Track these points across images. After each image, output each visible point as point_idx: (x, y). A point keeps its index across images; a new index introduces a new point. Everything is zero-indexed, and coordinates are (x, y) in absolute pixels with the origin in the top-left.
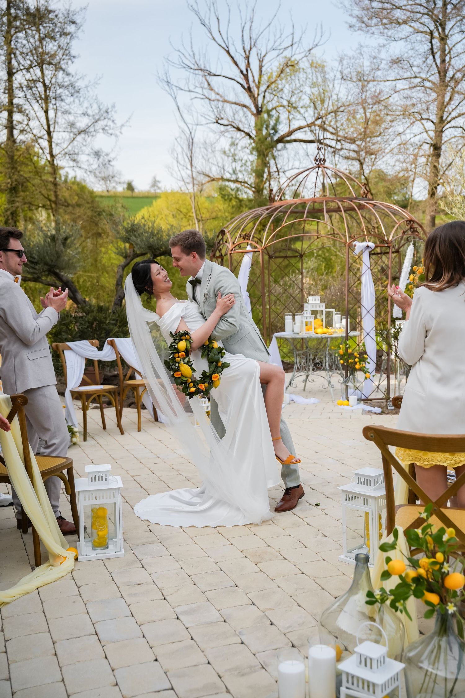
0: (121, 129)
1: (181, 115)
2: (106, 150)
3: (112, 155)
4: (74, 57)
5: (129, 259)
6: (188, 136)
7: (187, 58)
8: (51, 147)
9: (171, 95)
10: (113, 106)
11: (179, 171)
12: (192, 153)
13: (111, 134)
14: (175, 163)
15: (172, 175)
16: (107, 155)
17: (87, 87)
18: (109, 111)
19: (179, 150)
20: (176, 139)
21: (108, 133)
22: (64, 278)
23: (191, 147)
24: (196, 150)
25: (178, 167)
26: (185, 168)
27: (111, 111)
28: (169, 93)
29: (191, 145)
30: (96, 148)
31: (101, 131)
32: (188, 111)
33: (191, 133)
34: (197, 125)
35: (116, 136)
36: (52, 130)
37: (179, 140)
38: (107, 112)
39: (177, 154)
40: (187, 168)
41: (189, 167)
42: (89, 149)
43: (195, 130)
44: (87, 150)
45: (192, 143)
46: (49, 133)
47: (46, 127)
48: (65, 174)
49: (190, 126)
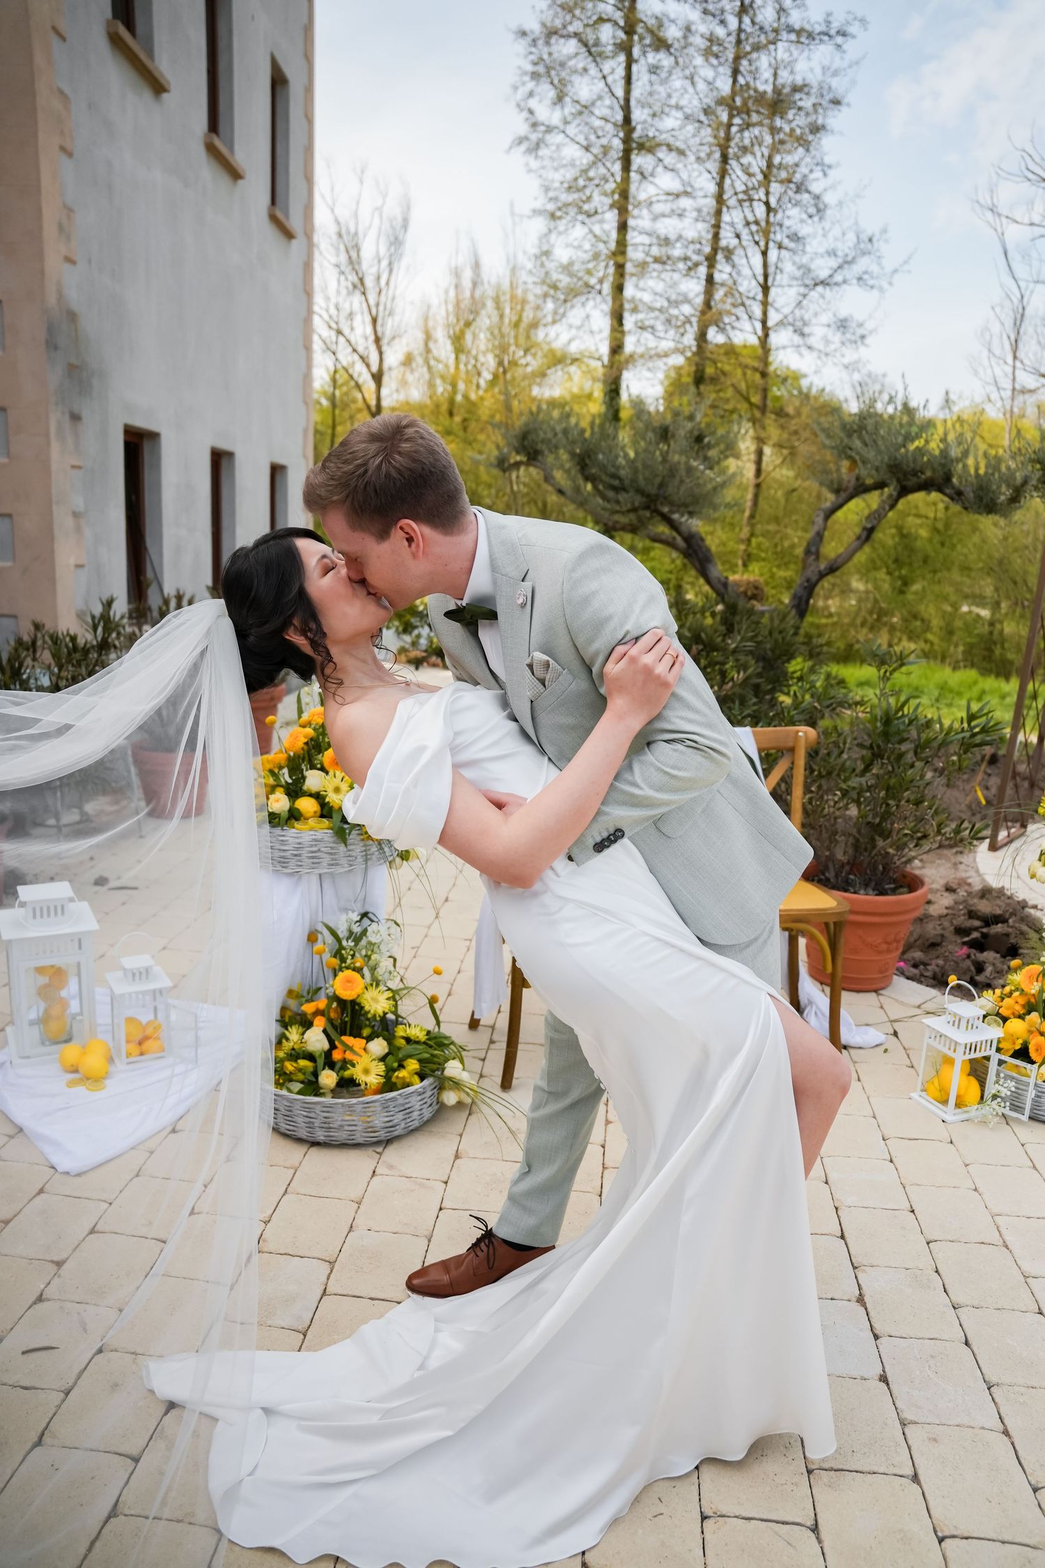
0: (891, 277)
1: (1009, 266)
2: (859, 316)
3: (869, 325)
4: (830, 167)
5: (843, 495)
6: (1016, 301)
7: (1036, 163)
8: (765, 313)
9: (996, 230)
10: (884, 231)
11: (991, 367)
12: (1018, 333)
13: (872, 287)
14: (985, 353)
15: (976, 373)
16: (861, 325)
17: (840, 204)
18: (874, 240)
19: (996, 328)
20: (993, 308)
21: (866, 285)
22: (683, 529)
23: (1018, 323)
24: (1027, 328)
25: (989, 358)
26: (1002, 362)
27: (878, 241)
28: (992, 226)
29: (1020, 319)
30: (843, 314)
31: (855, 281)
32: (1023, 257)
33: (1022, 297)
34: (1037, 282)
35: (881, 289)
36: (770, 283)
37: (998, 309)
38: (870, 240)
39: (991, 336)
40: (1005, 363)
41: (1010, 359)
42: (831, 315)
43: (1032, 292)
44: (825, 318)
45: (1023, 315)
46: (766, 289)
47: (761, 279)
48: (808, 385)
49: (1022, 284)
